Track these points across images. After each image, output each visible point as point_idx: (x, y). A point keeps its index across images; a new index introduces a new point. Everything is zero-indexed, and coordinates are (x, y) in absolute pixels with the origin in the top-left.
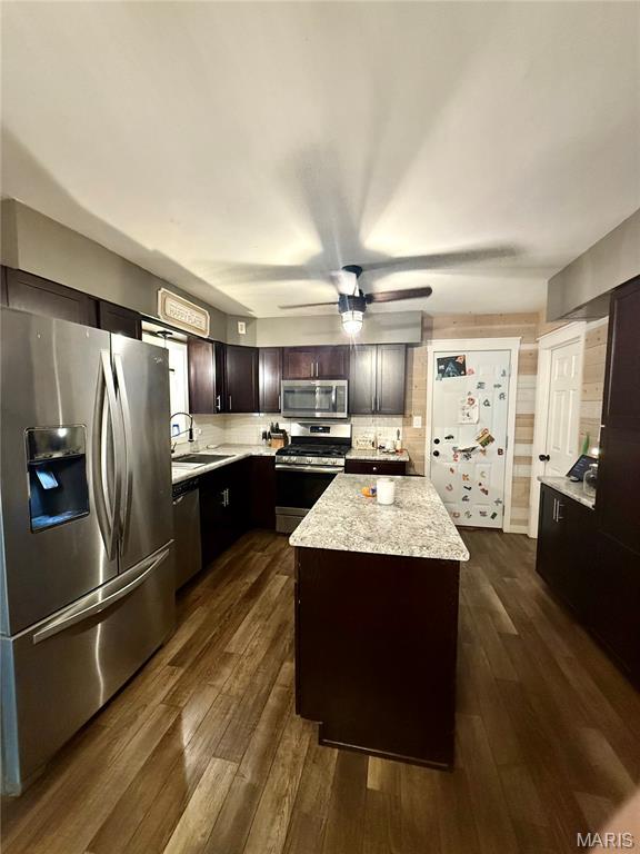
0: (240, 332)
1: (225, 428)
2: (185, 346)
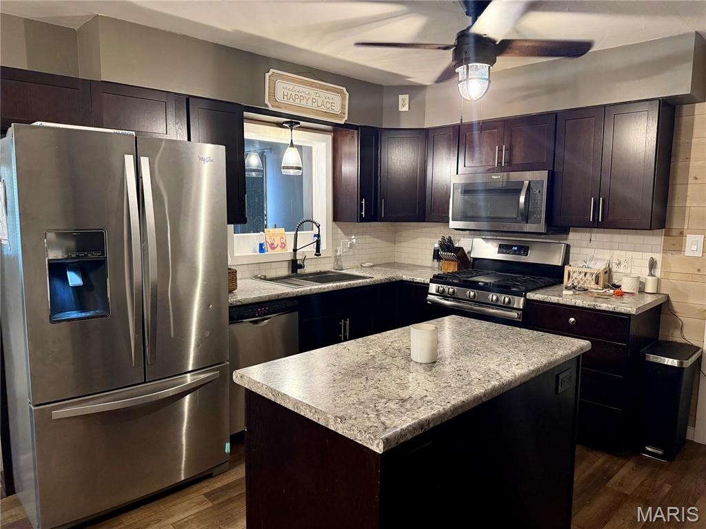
0: (401, 109)
1: (394, 242)
2: (329, 138)
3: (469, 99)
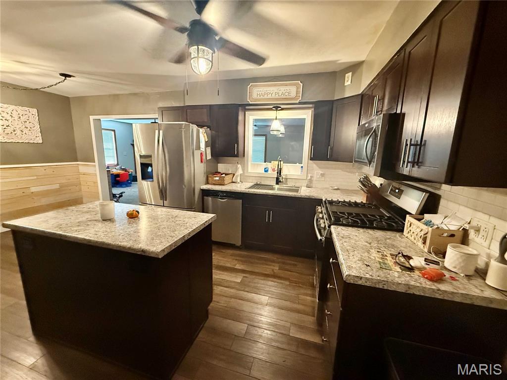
0: (346, 84)
3: (199, 73)
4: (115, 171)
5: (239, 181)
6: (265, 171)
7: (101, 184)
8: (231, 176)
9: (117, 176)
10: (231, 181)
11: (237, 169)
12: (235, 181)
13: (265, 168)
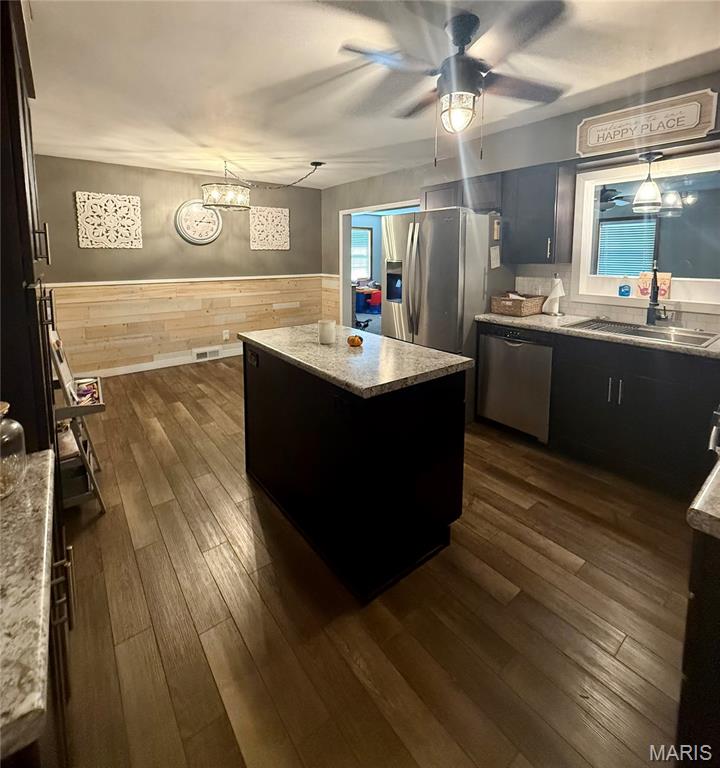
4: (366, 289)
5: (556, 310)
6: (621, 294)
7: (344, 303)
8: (538, 301)
9: (369, 296)
10: (537, 310)
11: (553, 287)
12: (547, 311)
13: (621, 288)
